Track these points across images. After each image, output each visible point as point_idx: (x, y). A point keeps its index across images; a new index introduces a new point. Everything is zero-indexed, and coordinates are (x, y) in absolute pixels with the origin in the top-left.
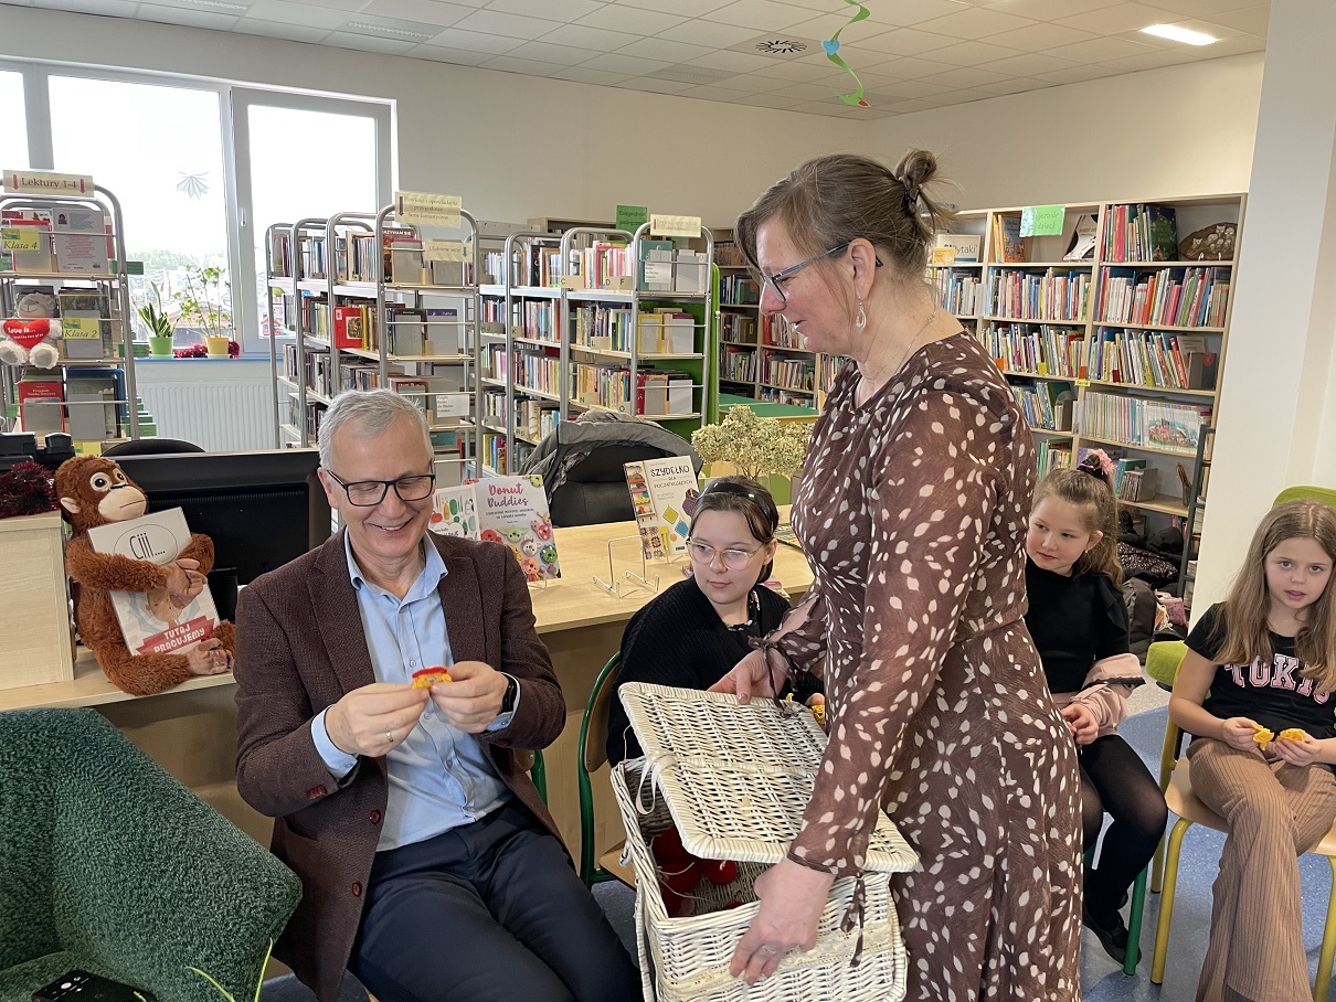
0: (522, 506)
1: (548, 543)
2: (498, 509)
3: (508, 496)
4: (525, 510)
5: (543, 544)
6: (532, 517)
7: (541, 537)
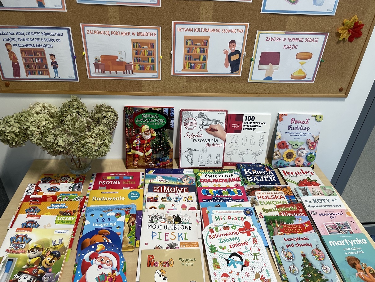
0: (306, 131)
1: (313, 151)
2: (293, 131)
3: (300, 125)
4: (306, 133)
5: (309, 151)
6: (309, 137)
7: (309, 148)
